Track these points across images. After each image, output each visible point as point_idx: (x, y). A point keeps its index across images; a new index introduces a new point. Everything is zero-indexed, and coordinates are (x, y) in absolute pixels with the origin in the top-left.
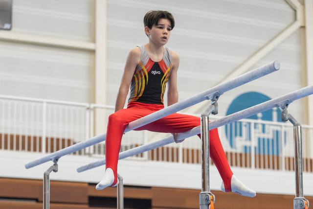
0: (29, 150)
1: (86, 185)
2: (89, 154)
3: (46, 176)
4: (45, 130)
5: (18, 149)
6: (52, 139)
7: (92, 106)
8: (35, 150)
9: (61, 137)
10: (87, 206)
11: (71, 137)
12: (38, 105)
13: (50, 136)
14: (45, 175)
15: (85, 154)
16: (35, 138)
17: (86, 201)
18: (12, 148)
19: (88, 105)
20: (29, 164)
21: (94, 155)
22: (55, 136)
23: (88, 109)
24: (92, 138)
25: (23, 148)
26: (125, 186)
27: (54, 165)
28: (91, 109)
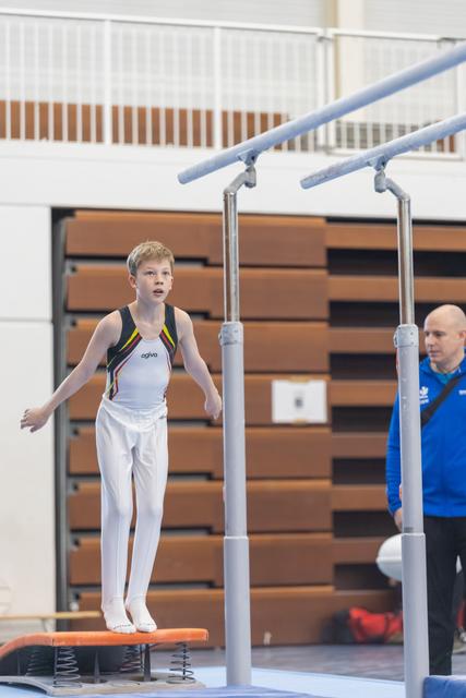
0: (183, 142)
1: (322, 222)
2: (327, 149)
3: (229, 198)
4: (219, 95)
5: (156, 141)
6: (237, 116)
7: (331, 32)
8: (197, 143)
9: (257, 109)
10: (323, 273)
11: (283, 110)
12: (203, 34)
13: (231, 109)
14: (226, 196)
15: (316, 148)
16: (196, 114)
17: (322, 260)
18: (142, 141)
19: (320, 31)
20: (187, 172)
21: (338, 151)
22: (244, 108)
23: (321, 39)
24: (333, 103)
25: (170, 140)
26: (416, 222)
27: (247, 170)
28: (328, 39)
